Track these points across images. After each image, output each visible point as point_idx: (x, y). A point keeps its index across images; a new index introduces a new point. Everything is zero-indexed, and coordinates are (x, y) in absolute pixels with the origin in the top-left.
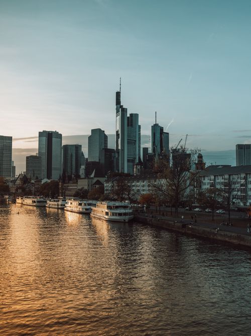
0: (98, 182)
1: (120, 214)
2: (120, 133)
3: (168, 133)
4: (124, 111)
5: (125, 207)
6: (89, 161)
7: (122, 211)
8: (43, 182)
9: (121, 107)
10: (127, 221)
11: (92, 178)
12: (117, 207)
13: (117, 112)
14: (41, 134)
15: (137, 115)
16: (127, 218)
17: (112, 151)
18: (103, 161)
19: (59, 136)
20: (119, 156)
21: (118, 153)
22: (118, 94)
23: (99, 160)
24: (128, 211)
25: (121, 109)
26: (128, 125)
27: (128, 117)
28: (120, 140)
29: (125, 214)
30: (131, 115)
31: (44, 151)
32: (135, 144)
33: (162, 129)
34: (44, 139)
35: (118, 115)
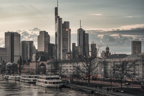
0: (43, 65)
1: (54, 83)
2: (58, 34)
3: (88, 34)
4: (60, 19)
5: (57, 78)
6: (38, 51)
7: (56, 81)
8: (7, 64)
9: (58, 17)
10: (58, 87)
11: (39, 62)
12: (52, 79)
13: (56, 20)
14: (7, 34)
15: (68, 23)
16: (58, 85)
17: (53, 45)
18: (47, 51)
19: (18, 35)
20: (57, 48)
21: (57, 46)
22: (56, 9)
23: (45, 51)
24: (59, 81)
25: (58, 19)
27: (63, 24)
28: (58, 38)
29: (57, 83)
30: (65, 22)
31: (9, 44)
32: (67, 41)
33: (84, 32)
34: (9, 37)
35: (56, 23)
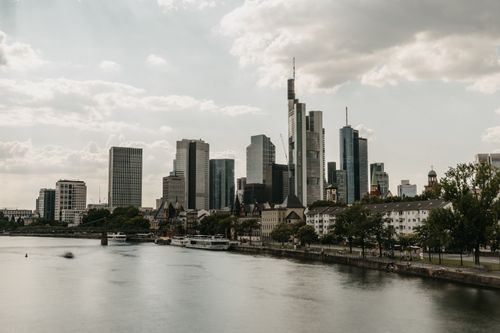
0: (293, 215)
2: (295, 140)
3: (365, 140)
4: (300, 107)
6: (248, 182)
9: (296, 101)
11: (285, 209)
13: (291, 109)
14: (179, 144)
15: (320, 113)
17: (282, 168)
18: (269, 183)
20: (294, 175)
21: (293, 171)
22: (291, 83)
23: (264, 181)
25: (296, 107)
26: (307, 129)
27: (307, 117)
28: (295, 151)
30: (312, 113)
32: (318, 156)
33: (356, 134)
34: (185, 152)
35: (291, 114)
